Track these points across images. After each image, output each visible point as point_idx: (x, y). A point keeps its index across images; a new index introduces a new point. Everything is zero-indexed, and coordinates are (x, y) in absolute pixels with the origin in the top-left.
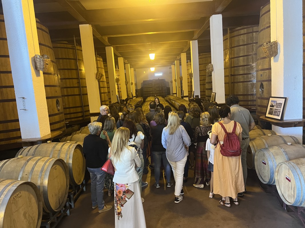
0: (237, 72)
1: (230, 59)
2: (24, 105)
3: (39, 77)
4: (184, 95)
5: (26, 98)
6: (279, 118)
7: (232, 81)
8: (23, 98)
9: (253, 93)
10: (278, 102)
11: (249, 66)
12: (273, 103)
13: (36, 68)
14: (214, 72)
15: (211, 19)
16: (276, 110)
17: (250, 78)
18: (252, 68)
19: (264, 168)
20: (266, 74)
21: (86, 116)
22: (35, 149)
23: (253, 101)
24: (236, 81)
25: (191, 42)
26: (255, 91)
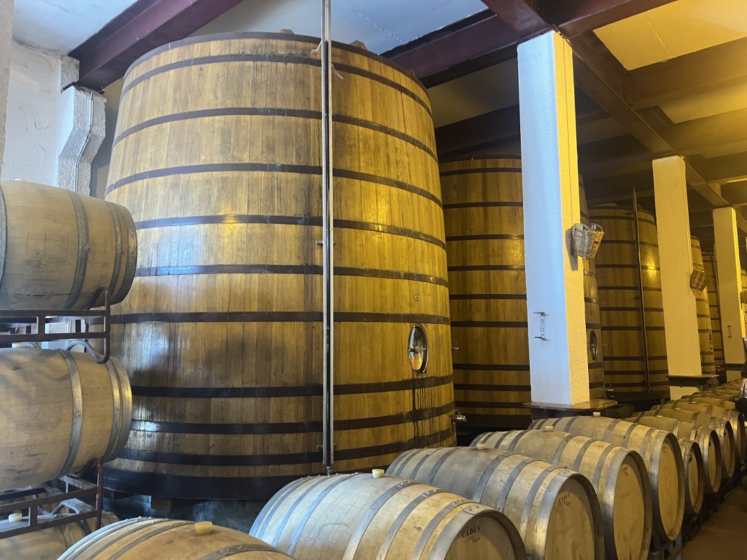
2: (542, 330)
3: (576, 272)
5: (547, 315)
8: (542, 314)
13: (573, 252)
21: (654, 384)
22: (568, 424)
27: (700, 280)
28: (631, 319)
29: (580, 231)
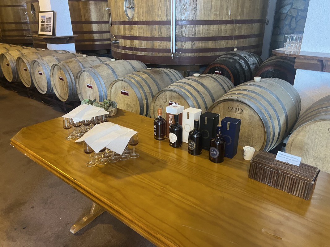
6: (51, 33)
9: (26, 21)
10: (48, 17)
12: (43, 19)
16: (47, 26)
17: (20, 1)
19: (42, 79)
23: (27, 30)
26: (28, 18)
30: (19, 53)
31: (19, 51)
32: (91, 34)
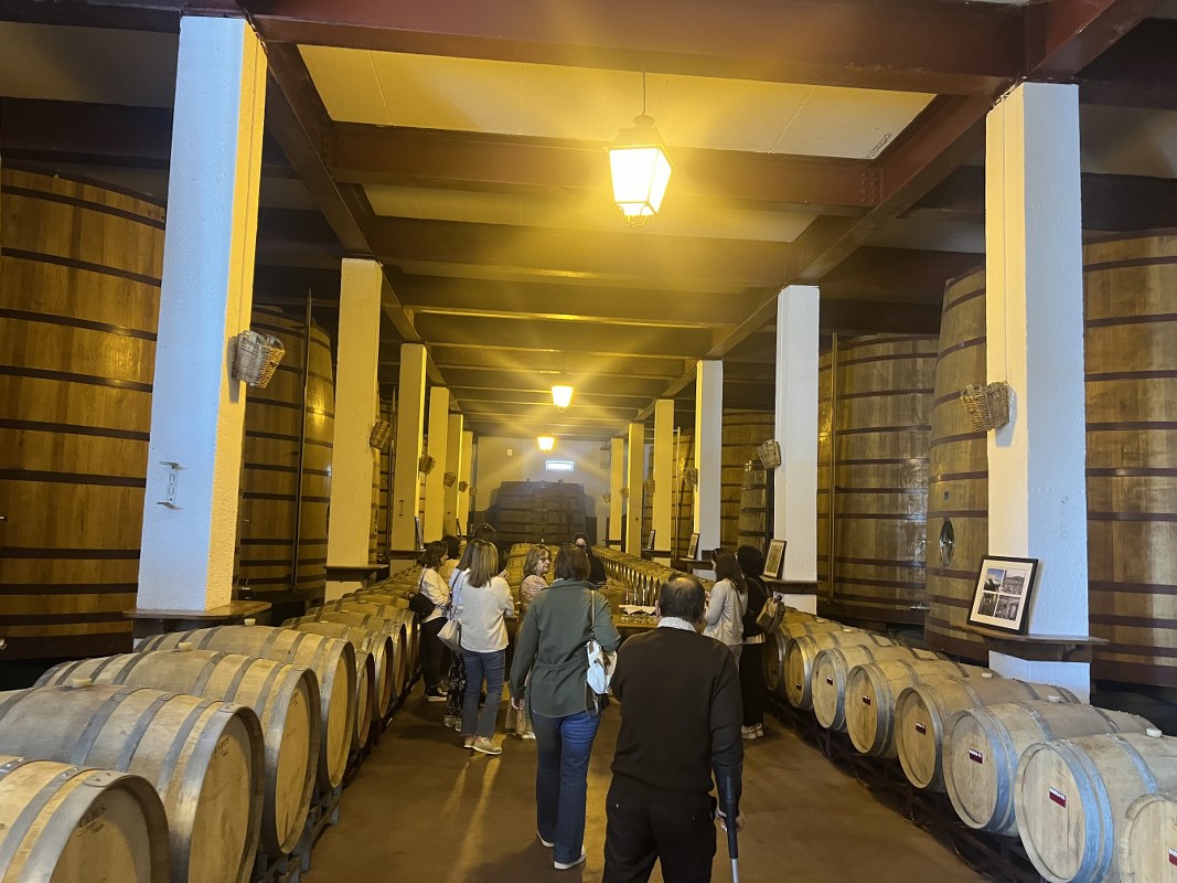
0: (857, 480)
1: (838, 433)
2: (171, 491)
3: (235, 404)
4: (656, 549)
5: (182, 469)
6: (1015, 625)
7: (841, 511)
8: (174, 466)
9: (911, 558)
10: (1011, 574)
11: (901, 466)
12: (993, 577)
13: (235, 374)
14: (784, 471)
15: (782, 296)
16: (1005, 601)
17: (904, 506)
18: (909, 472)
19: (976, 777)
20: (962, 491)
21: (302, 580)
23: (909, 586)
24: (853, 511)
25: (700, 364)
26: (918, 551)
27: (383, 436)
28: (283, 483)
29: (251, 343)
30: (906, 671)
31: (909, 666)
32: (1142, 629)
